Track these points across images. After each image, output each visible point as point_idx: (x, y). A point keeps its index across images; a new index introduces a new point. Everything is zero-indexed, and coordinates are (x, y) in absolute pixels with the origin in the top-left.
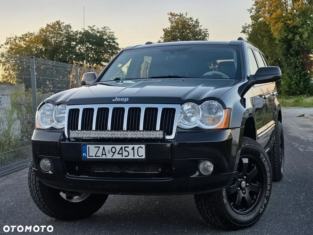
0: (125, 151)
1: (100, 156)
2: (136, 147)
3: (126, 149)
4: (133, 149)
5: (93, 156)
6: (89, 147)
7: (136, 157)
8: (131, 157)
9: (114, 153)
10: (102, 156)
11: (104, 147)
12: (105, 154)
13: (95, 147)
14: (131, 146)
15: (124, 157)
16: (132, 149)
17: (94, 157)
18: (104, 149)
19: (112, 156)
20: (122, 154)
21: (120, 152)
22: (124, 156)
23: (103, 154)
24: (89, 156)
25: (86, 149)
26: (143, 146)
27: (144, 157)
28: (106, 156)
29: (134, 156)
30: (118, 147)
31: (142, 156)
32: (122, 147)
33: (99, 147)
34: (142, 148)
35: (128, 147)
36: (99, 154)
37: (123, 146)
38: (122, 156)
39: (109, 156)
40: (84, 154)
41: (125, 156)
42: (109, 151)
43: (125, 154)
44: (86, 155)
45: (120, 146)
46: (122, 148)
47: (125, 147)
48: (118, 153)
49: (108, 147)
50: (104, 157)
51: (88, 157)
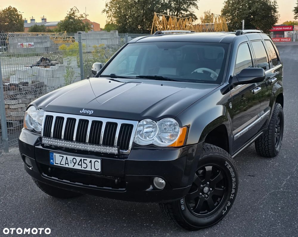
0: (84, 163)
1: (63, 165)
2: (93, 160)
3: (85, 161)
6: (55, 155)
7: (93, 170)
8: (88, 169)
9: (75, 163)
10: (65, 165)
11: (67, 157)
12: (68, 164)
13: (60, 156)
14: (89, 160)
16: (90, 162)
17: (59, 165)
18: (67, 159)
19: (73, 166)
21: (80, 164)
23: (66, 163)
24: (55, 163)
25: (52, 156)
26: (99, 161)
27: (99, 171)
28: (69, 166)
29: (91, 169)
30: (78, 159)
31: (98, 169)
33: (63, 157)
34: (98, 162)
36: (63, 162)
37: (83, 158)
38: (82, 168)
39: (71, 166)
40: (51, 161)
41: (84, 168)
42: (71, 161)
43: (84, 165)
44: (53, 161)
45: (80, 158)
46: (81, 160)
47: (84, 160)
48: (78, 164)
49: (70, 158)
50: (67, 166)
51: (55, 164)
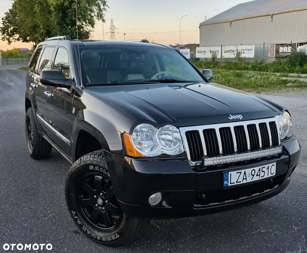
0: (262, 171)
1: (241, 182)
2: (270, 165)
4: (268, 168)
5: (234, 183)
6: (231, 174)
7: (270, 175)
8: (266, 176)
9: (253, 175)
10: (243, 181)
11: (245, 171)
12: (246, 179)
13: (237, 173)
14: (266, 166)
15: (261, 178)
17: (236, 184)
18: (245, 173)
19: (252, 179)
20: (259, 175)
22: (261, 176)
23: (244, 179)
24: (231, 183)
25: (228, 176)
26: (275, 164)
27: (274, 174)
28: (247, 180)
29: (268, 175)
30: (257, 169)
32: (260, 168)
33: (241, 172)
34: (274, 166)
35: (264, 167)
36: (241, 179)
38: (260, 177)
39: (249, 180)
40: (225, 182)
42: (249, 174)
43: (262, 174)
44: (228, 182)
45: (259, 168)
46: (260, 170)
47: (262, 168)
48: (257, 175)
49: (248, 171)
50: (245, 181)
51: (229, 185)
